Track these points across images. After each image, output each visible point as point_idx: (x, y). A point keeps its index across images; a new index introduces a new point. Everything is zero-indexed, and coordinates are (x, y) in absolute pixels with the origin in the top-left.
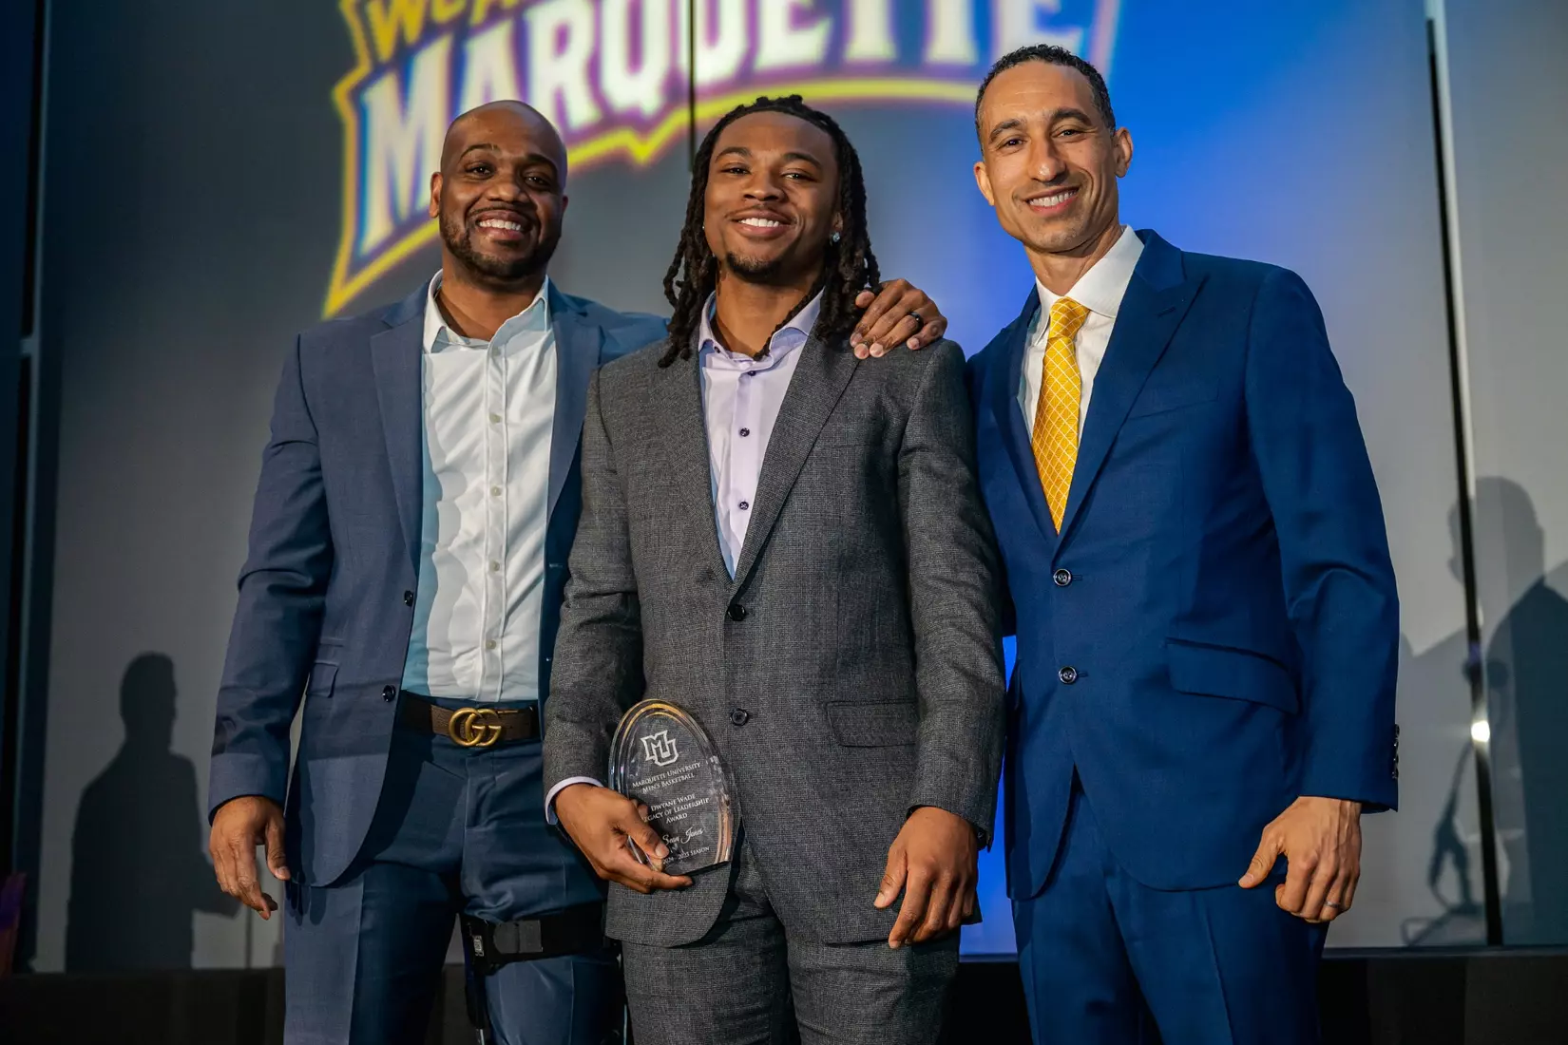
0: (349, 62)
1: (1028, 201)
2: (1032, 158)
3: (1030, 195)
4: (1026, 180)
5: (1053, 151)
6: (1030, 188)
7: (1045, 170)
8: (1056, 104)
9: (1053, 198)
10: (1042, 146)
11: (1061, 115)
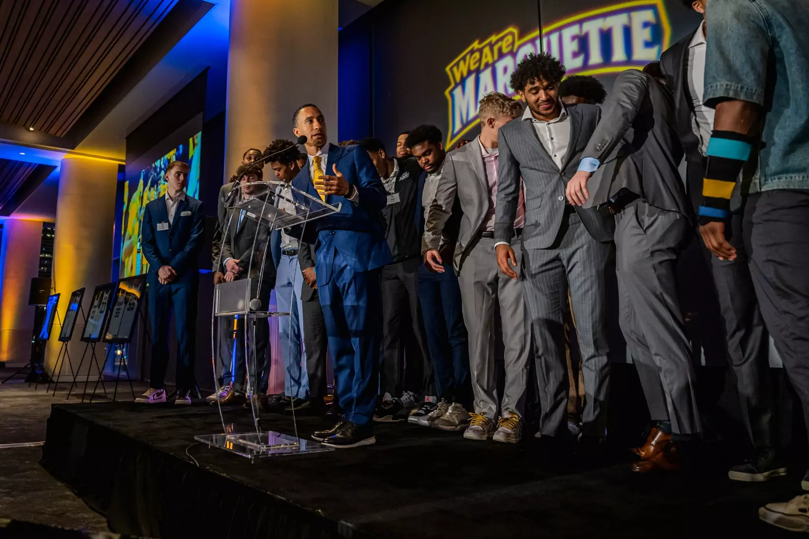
0: (449, 84)
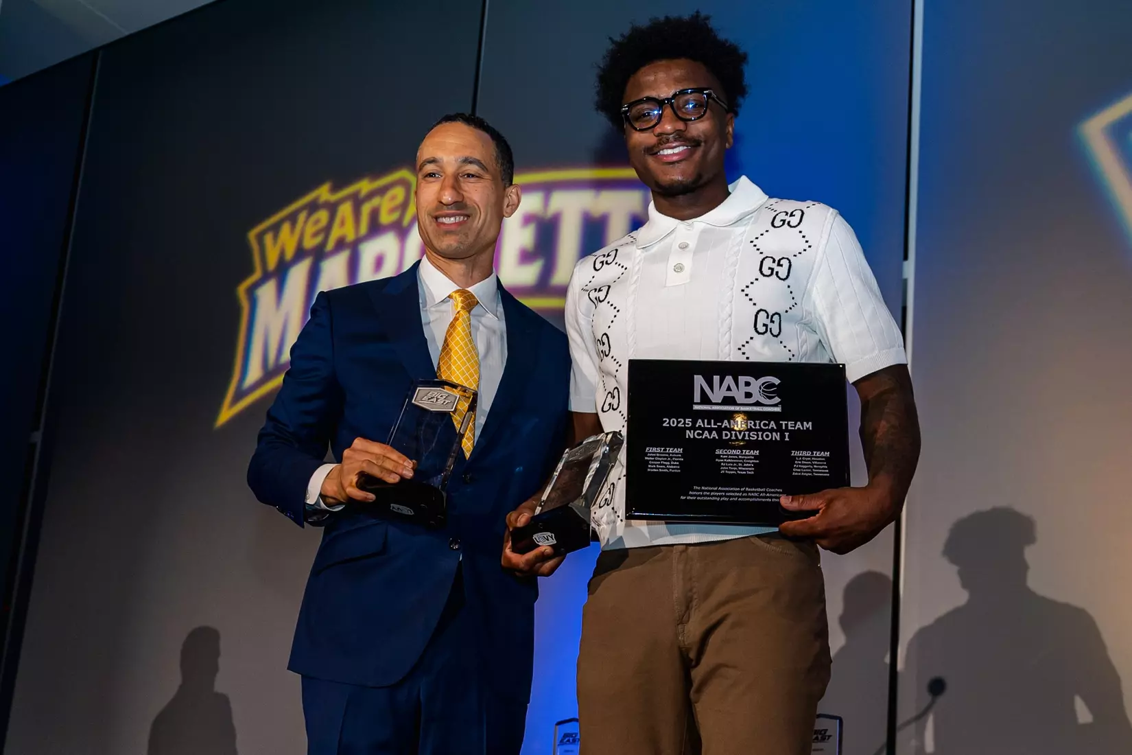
0: (250, 271)
1: (436, 218)
2: (442, 189)
3: (437, 213)
4: (436, 203)
5: (456, 187)
6: (437, 209)
7: (448, 197)
8: (467, 153)
9: (452, 219)
10: (450, 181)
11: (467, 161)
